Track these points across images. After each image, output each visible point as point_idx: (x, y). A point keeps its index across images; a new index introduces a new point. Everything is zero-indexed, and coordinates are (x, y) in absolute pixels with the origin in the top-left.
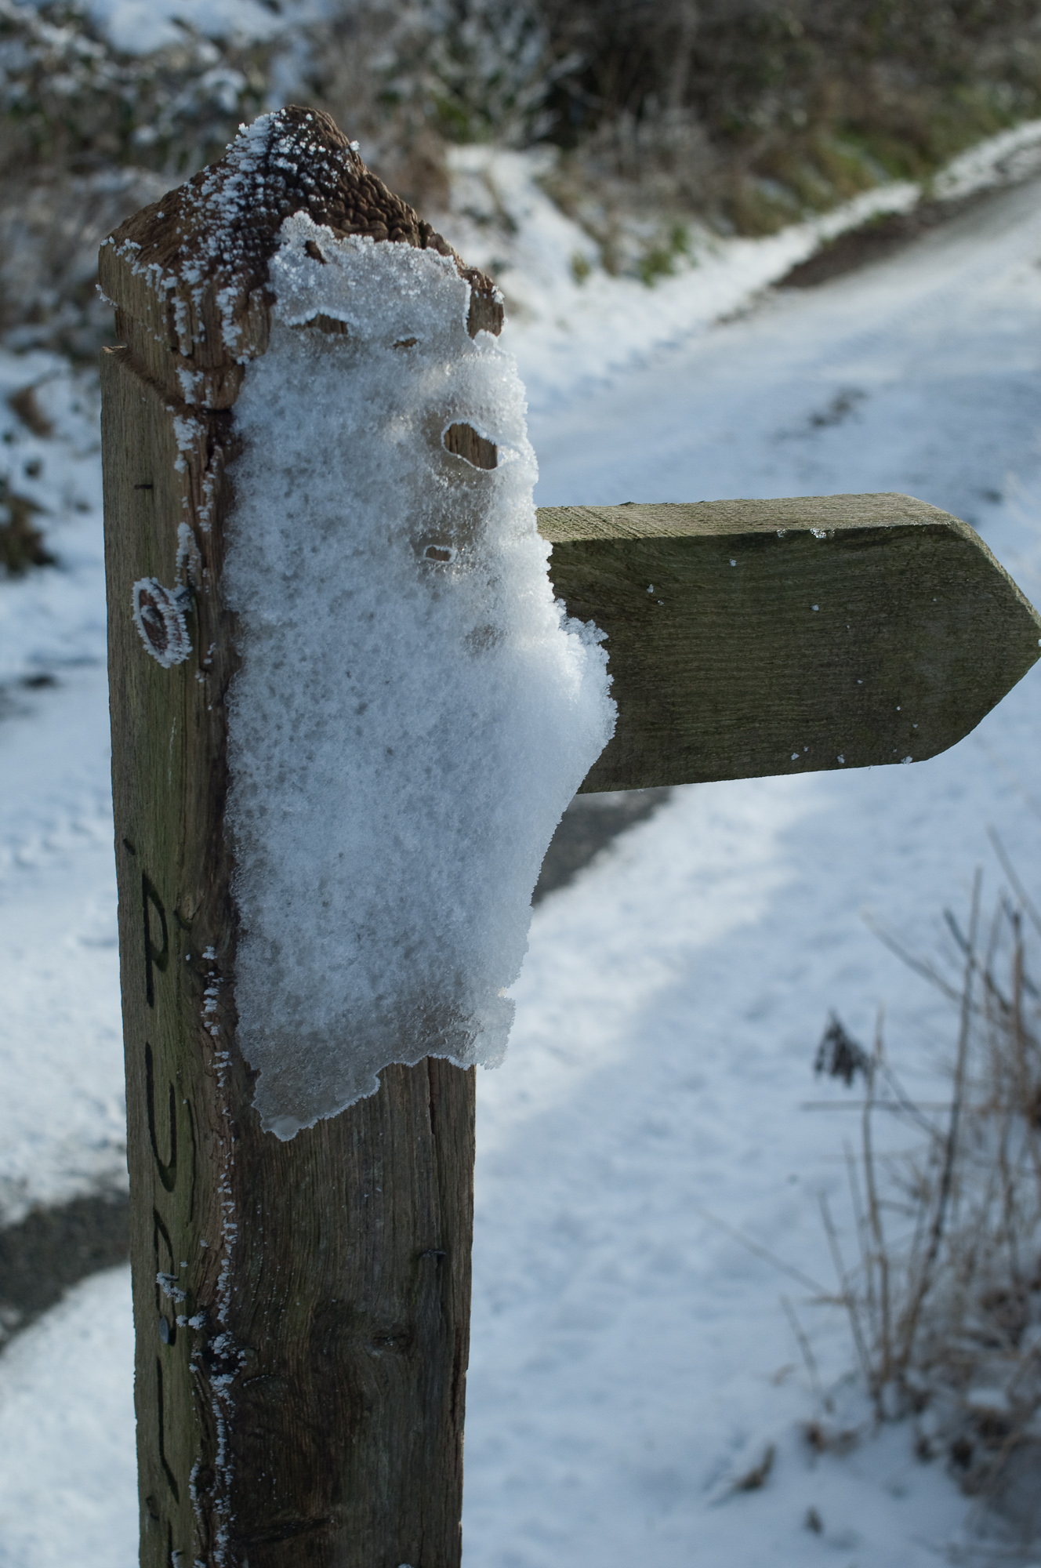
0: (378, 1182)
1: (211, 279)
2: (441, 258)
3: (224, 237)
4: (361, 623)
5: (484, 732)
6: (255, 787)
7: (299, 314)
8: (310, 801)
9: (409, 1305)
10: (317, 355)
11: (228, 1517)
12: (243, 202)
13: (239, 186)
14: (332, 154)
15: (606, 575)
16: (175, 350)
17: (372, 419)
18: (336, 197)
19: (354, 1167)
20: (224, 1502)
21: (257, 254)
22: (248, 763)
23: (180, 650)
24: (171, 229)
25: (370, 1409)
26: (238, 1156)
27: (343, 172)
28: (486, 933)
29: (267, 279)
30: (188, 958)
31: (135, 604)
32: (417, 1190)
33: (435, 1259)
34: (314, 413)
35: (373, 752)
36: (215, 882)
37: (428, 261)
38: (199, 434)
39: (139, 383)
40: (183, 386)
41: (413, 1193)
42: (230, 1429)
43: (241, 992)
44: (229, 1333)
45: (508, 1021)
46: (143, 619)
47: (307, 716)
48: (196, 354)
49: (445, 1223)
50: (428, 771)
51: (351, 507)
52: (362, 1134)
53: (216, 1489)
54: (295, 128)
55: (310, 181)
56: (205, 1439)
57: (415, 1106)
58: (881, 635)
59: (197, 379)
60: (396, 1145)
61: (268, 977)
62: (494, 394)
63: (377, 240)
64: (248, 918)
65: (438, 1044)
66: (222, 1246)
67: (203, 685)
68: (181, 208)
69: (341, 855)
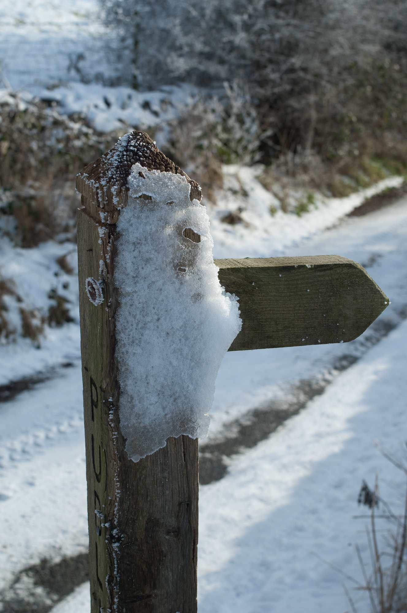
0: (167, 478)
1: (109, 184)
2: (181, 176)
3: (113, 171)
4: (157, 292)
5: (198, 328)
6: (124, 345)
7: (137, 194)
8: (142, 349)
9: (178, 521)
10: (142, 207)
11: (118, 593)
12: (119, 160)
13: (118, 155)
14: (147, 145)
15: (239, 279)
16: (99, 206)
17: (160, 227)
18: (149, 159)
19: (159, 472)
20: (117, 587)
21: (124, 176)
22: (122, 337)
23: (100, 299)
24: (98, 170)
25: (165, 557)
26: (121, 467)
27: (151, 151)
28: (200, 393)
29: (127, 183)
30: (104, 401)
31: (87, 286)
32: (180, 481)
33: (186, 505)
34: (142, 225)
35: (162, 333)
36: (112, 376)
37: (177, 178)
38: (106, 232)
39: (88, 218)
40: (101, 217)
41: (178, 482)
42: (119, 562)
43: (121, 412)
44: (118, 528)
45: (208, 423)
46: (89, 291)
47: (141, 322)
48: (105, 207)
49: (189, 493)
50: (180, 340)
51: (154, 254)
52: (161, 461)
53: (114, 583)
54: (136, 138)
55: (140, 153)
56: (111, 566)
57: (179, 452)
58: (331, 300)
59: (105, 215)
60: (172, 465)
61: (130, 407)
62: (199, 219)
63: (161, 171)
64: (123, 387)
65: (185, 431)
66: (116, 499)
67: (108, 312)
68: (101, 163)
69: (152, 367)
